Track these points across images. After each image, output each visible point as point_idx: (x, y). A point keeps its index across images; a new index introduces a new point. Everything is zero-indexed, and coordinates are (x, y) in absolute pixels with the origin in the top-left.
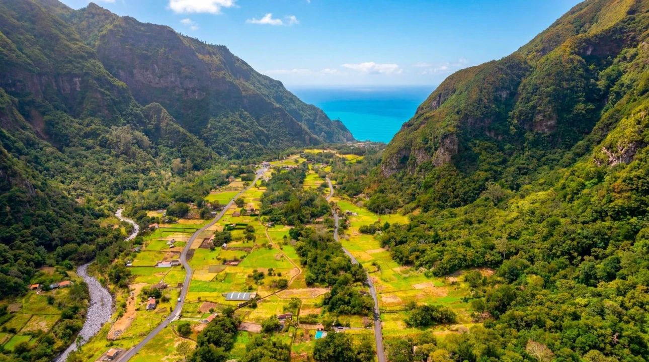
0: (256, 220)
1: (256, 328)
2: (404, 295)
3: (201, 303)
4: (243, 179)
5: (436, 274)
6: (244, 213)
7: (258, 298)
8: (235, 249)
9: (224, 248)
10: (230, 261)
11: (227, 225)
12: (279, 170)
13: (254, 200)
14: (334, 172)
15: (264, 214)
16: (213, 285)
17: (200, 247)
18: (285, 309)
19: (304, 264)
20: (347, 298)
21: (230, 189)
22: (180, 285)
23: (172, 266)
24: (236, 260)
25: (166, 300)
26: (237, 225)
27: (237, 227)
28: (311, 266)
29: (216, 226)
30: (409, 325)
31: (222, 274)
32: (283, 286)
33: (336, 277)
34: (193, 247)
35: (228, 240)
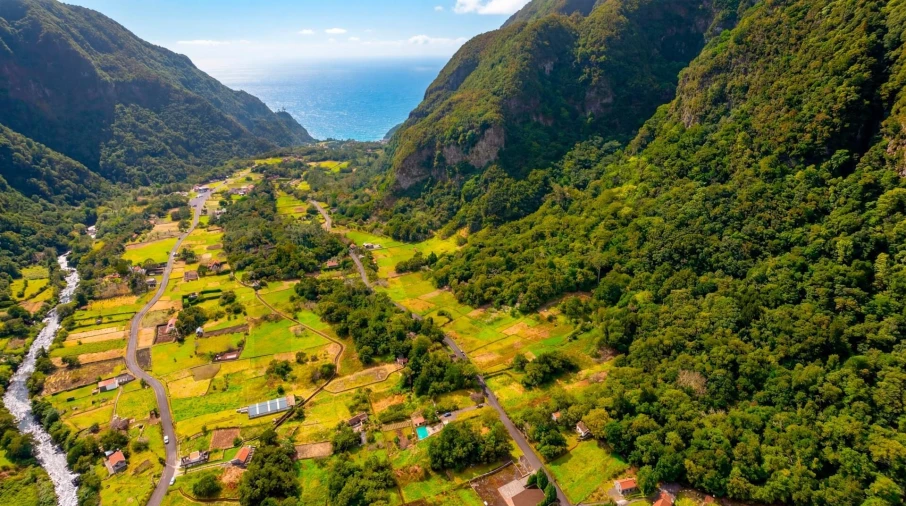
0: (232, 279)
1: (322, 449)
2: (500, 347)
3: (209, 435)
4: (175, 218)
5: (525, 312)
6: (203, 271)
7: (301, 403)
8: (221, 332)
9: (200, 335)
10: (222, 354)
11: (185, 297)
12: (227, 195)
13: (209, 249)
14: (316, 190)
15: (240, 268)
16: (214, 400)
17: (156, 341)
18: (352, 409)
19: (343, 334)
20: (438, 370)
21: (158, 237)
22: (155, 414)
23: (120, 384)
24: (231, 351)
25: (141, 448)
26: (203, 293)
27: (206, 296)
28: (357, 336)
29: (165, 301)
30: (528, 386)
31: (219, 377)
32: (329, 373)
33: (406, 343)
34: (142, 345)
35: (201, 320)
